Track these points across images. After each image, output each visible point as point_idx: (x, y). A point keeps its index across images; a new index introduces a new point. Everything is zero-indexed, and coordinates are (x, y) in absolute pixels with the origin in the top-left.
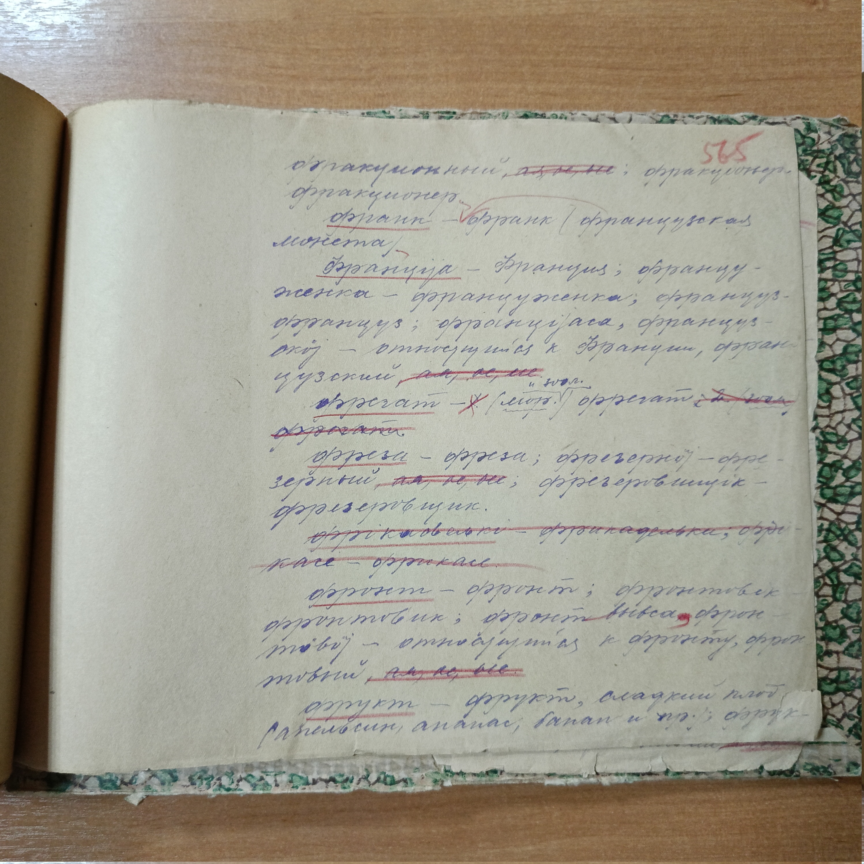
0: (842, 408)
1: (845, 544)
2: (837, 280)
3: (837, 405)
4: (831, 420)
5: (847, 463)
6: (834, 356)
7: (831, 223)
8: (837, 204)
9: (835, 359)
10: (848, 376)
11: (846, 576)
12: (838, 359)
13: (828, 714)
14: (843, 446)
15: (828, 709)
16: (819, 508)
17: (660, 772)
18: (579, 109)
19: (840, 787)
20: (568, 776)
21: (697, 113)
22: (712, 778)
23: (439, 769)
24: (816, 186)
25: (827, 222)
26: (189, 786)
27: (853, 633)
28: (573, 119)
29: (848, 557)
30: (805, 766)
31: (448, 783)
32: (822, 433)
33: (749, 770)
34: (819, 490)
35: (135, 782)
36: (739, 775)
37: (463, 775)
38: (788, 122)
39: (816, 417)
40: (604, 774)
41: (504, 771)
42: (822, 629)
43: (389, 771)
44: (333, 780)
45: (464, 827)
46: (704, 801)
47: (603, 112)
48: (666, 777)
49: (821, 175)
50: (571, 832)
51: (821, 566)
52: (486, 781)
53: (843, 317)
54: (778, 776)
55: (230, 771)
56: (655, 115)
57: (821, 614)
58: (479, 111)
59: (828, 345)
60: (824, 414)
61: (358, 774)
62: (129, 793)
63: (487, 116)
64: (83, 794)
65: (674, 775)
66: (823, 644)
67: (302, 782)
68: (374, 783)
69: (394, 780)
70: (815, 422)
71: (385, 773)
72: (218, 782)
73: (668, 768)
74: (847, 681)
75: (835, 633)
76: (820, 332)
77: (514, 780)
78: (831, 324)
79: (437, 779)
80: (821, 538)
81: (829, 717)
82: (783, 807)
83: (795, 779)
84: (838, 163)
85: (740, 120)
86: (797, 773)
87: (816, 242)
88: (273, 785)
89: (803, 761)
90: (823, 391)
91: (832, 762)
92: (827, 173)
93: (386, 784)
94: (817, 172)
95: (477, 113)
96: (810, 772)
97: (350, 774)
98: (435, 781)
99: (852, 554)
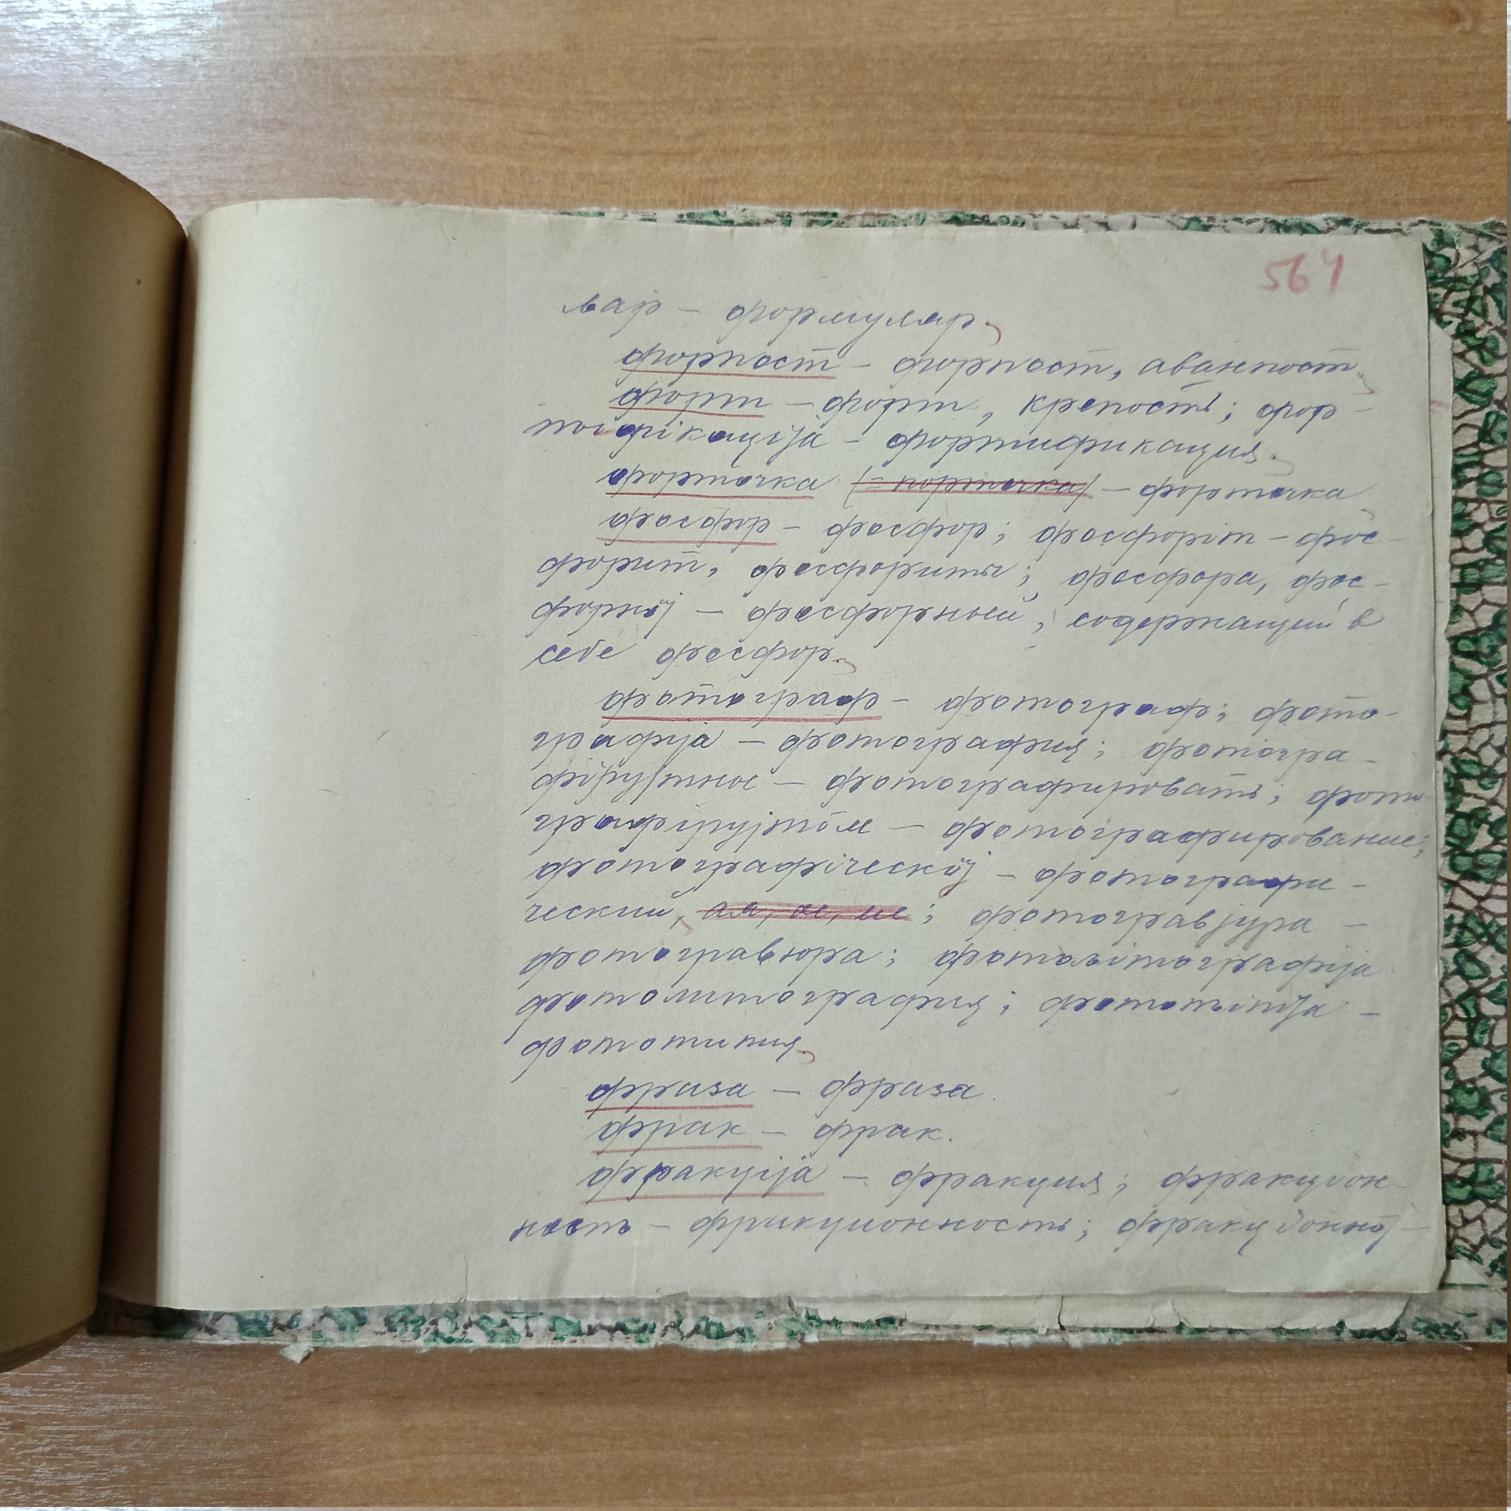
0: (1489, 719)
1: (1491, 950)
2: (1484, 501)
3: (1481, 714)
4: (1469, 739)
5: (1496, 813)
6: (1478, 629)
7: (1476, 403)
8: (1487, 370)
9: (1479, 634)
10: (1501, 664)
11: (1492, 1004)
12: (1483, 635)
13: (1457, 1236)
14: (1490, 783)
15: (1456, 1228)
16: (1447, 888)
17: (1168, 1328)
18: (1047, 206)
19: (1473, 1360)
20: (1013, 1331)
21: (1249, 213)
22: (1256, 1340)
23: (798, 1315)
24: (1450, 340)
25: (1470, 401)
26: (384, 1333)
27: (1500, 1101)
28: (1036, 227)
29: (1496, 973)
30: (1415, 1324)
31: (812, 1338)
32: (1454, 761)
33: (1319, 1328)
34: (1448, 858)
35: (297, 1325)
36: (1304, 1336)
37: (836, 1325)
38: (1405, 229)
39: (1444, 734)
40: (1073, 1330)
41: (906, 1320)
42: (1448, 1092)
43: (715, 1315)
44: (621, 1328)
45: (838, 1411)
46: (1243, 1378)
47: (1086, 213)
48: (1179, 1337)
49: (1460, 321)
50: (1017, 1424)
51: (1448, 987)
52: (875, 1336)
53: (1493, 565)
54: (1368, 1339)
55: (452, 1311)
56: (1176, 218)
57: (1446, 1069)
58: (876, 211)
59: (1467, 611)
60: (1458, 729)
61: (663, 1320)
62: (287, 1343)
63: (890, 219)
64: (211, 1342)
65: (1192, 1333)
66: (1449, 1118)
67: (571, 1330)
68: (690, 1335)
69: (722, 1331)
70: (1442, 743)
71: (708, 1319)
72: (432, 1328)
73: (1183, 1321)
74: (1489, 1182)
75: (1471, 1101)
76: (1454, 590)
77: (924, 1334)
78: (1473, 575)
79: (795, 1330)
80: (1450, 940)
81: (1458, 1242)
82: (1378, 1391)
83: (1398, 1344)
84: (1489, 299)
85: (1322, 225)
86: (1402, 1336)
87: (1451, 436)
88: (523, 1334)
89: (1412, 1316)
90: (1456, 690)
91: (1461, 1318)
92: (1471, 316)
93: (709, 1337)
94: (1452, 315)
95: (873, 214)
96: (1424, 1333)
97: (650, 1319)
98: (791, 1334)
99: (1503, 968)
